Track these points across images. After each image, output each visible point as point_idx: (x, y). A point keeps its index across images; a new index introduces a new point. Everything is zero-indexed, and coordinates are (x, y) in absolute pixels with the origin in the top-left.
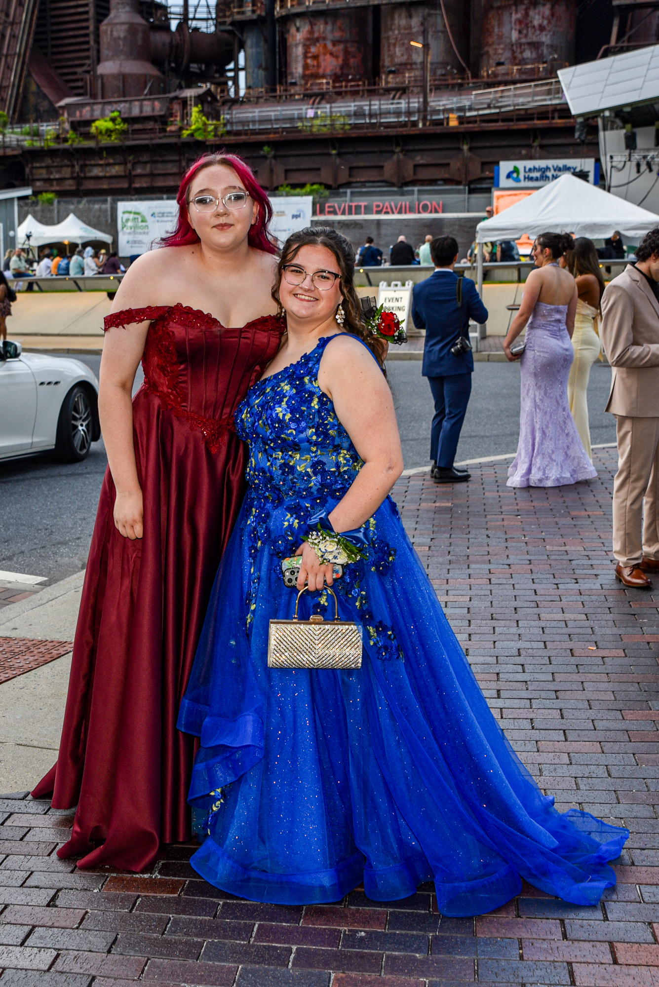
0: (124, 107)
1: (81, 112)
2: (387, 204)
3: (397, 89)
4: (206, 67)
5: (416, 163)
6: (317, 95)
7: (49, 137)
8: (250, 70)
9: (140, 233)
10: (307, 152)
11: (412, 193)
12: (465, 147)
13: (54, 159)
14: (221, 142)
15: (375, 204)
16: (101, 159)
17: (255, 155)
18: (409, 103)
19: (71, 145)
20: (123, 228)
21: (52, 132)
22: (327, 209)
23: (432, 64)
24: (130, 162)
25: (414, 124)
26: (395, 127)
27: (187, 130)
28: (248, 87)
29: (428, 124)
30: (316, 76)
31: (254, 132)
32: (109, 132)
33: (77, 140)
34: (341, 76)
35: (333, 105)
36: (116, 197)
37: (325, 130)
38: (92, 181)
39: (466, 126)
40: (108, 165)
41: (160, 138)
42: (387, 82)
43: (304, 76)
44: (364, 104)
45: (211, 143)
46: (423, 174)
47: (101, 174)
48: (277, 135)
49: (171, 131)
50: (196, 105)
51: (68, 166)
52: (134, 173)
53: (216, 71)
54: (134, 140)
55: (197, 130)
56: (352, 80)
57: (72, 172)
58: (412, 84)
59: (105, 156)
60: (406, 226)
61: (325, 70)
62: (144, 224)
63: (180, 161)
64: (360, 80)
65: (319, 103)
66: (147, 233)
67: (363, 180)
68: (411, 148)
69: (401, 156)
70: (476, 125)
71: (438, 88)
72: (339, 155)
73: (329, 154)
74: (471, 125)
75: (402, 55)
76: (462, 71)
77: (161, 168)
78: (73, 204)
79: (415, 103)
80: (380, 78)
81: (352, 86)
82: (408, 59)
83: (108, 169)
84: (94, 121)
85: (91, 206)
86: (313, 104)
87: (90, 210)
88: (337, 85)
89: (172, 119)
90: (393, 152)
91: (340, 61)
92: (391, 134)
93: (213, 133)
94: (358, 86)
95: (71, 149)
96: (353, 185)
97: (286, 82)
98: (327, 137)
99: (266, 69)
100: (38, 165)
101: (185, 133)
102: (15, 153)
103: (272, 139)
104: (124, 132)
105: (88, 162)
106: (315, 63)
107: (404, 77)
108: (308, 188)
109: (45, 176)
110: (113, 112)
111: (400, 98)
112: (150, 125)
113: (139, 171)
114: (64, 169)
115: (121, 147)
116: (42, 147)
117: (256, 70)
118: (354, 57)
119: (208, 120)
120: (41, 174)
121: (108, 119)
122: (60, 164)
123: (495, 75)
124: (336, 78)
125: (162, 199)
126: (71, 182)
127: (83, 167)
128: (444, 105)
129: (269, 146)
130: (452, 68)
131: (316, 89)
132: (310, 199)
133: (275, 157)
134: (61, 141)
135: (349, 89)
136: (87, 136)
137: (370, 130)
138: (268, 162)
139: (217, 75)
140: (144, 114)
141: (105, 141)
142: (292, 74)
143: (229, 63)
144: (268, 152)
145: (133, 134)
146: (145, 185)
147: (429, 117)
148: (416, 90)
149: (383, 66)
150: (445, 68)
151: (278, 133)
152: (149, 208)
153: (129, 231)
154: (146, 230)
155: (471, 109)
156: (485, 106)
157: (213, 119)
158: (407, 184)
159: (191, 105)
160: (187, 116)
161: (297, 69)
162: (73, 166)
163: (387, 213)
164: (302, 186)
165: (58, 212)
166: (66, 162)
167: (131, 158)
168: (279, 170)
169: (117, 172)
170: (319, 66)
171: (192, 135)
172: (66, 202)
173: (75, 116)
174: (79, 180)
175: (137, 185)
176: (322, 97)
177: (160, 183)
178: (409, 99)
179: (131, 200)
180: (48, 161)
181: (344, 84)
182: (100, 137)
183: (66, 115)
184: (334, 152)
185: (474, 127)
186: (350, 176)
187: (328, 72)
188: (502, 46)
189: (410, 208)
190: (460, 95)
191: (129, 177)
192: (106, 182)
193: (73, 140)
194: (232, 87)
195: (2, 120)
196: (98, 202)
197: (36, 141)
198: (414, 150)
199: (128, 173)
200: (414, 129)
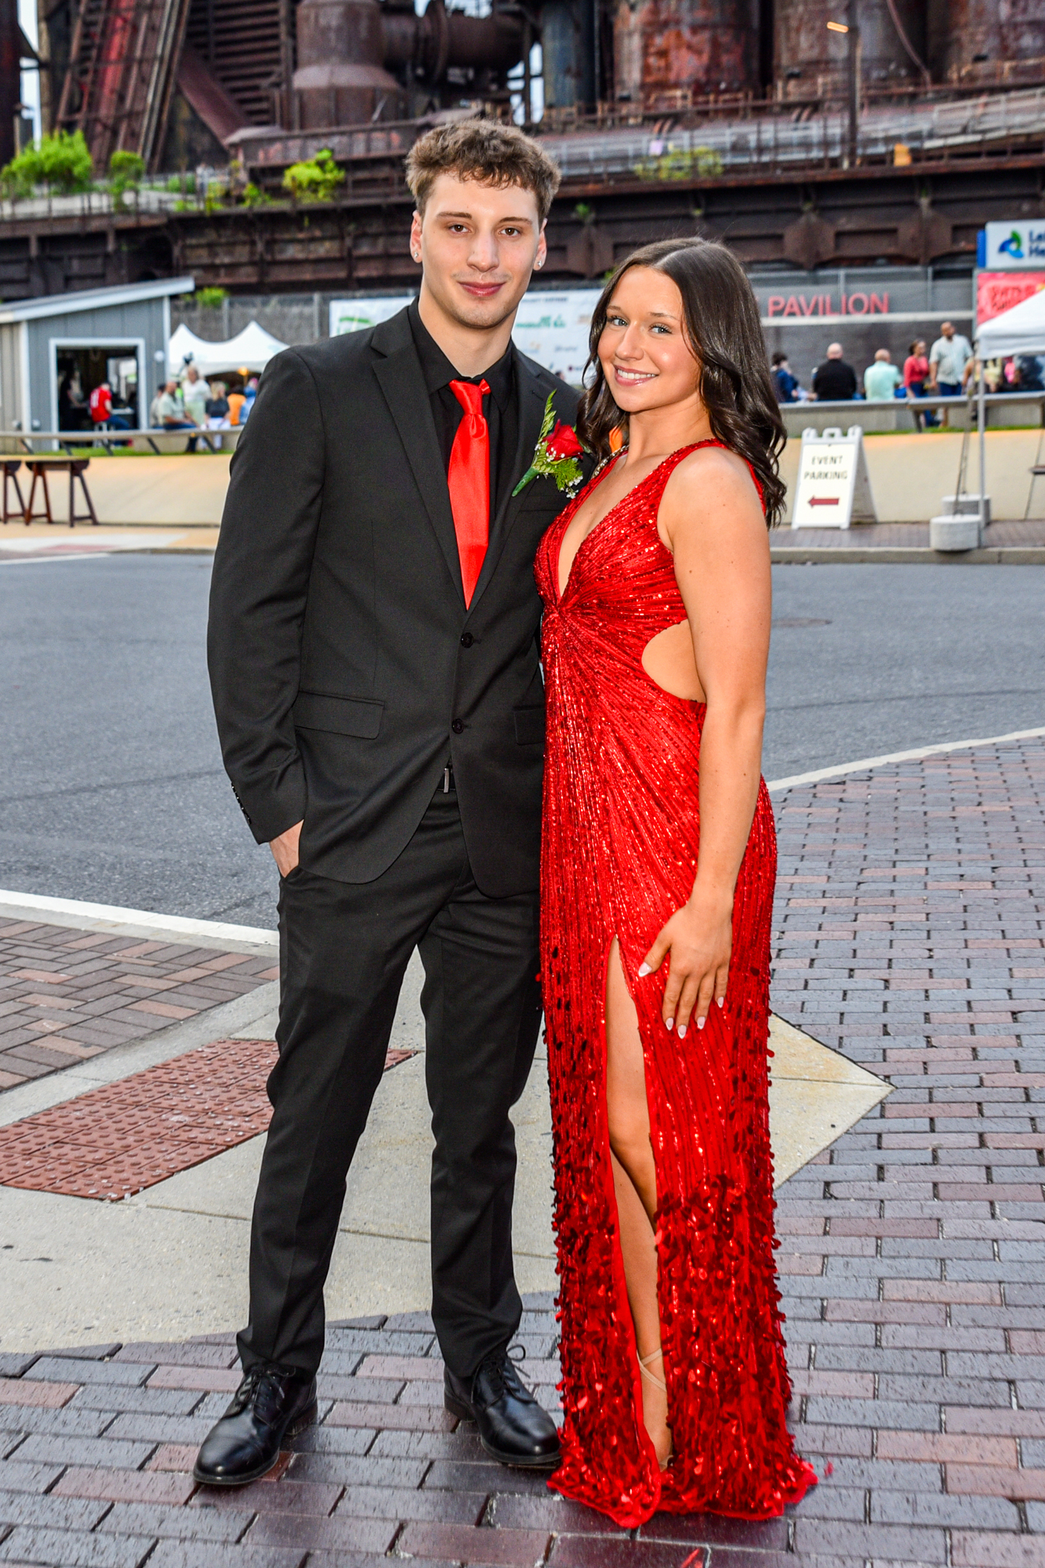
0: (340, 142)
1: (266, 153)
2: (792, 299)
3: (803, 105)
4: (477, 73)
5: (840, 228)
6: (666, 117)
8: (551, 78)
10: (650, 213)
11: (835, 280)
12: (924, 201)
13: (221, 233)
15: (771, 299)
16: (301, 229)
17: (562, 219)
18: (825, 127)
19: (251, 207)
23: (862, 61)
24: (349, 235)
25: (835, 163)
26: (802, 168)
28: (549, 106)
29: (858, 162)
30: (663, 85)
32: (314, 185)
33: (260, 200)
34: (708, 82)
35: (697, 133)
36: (327, 294)
37: (678, 175)
38: (286, 269)
39: (924, 164)
40: (313, 240)
41: (401, 194)
42: (786, 94)
43: (643, 86)
44: (750, 132)
46: (851, 249)
47: (301, 256)
48: (600, 186)
51: (244, 243)
52: (355, 253)
53: (493, 81)
54: (356, 197)
56: (726, 91)
57: (252, 253)
58: (829, 96)
59: (307, 225)
61: (678, 75)
64: (738, 90)
65: (671, 130)
68: (830, 203)
69: (813, 218)
70: (940, 163)
71: (873, 102)
72: (707, 217)
73: (689, 217)
74: (933, 164)
75: (812, 47)
76: (914, 73)
78: (254, 305)
79: (836, 127)
80: (774, 87)
81: (725, 101)
82: (820, 53)
83: (312, 247)
84: (288, 166)
85: (286, 309)
86: (660, 130)
87: (284, 317)
88: (701, 99)
90: (799, 212)
91: (705, 58)
92: (794, 180)
94: (736, 100)
95: (251, 216)
97: (612, 95)
98: (684, 187)
99: (578, 75)
102: (155, 222)
103: (590, 193)
104: (340, 185)
105: (277, 236)
106: (662, 63)
107: (815, 84)
109: (206, 260)
110: (320, 150)
111: (809, 119)
112: (382, 172)
113: (365, 249)
114: (238, 248)
115: (335, 210)
117: (561, 78)
118: (728, 51)
120: (200, 257)
121: (312, 162)
122: (231, 240)
123: (972, 77)
124: (699, 88)
125: (406, 296)
126: (249, 270)
127: (270, 244)
128: (885, 130)
129: (585, 204)
130: (898, 67)
131: (663, 108)
133: (596, 223)
134: (233, 201)
135: (720, 105)
136: (278, 192)
137: (757, 175)
138: (584, 231)
139: (494, 87)
140: (374, 154)
141: (308, 200)
142: (622, 83)
143: (513, 65)
144: (585, 215)
145: (354, 187)
146: (374, 273)
147: (860, 151)
148: (836, 106)
149: (778, 67)
150: (886, 68)
151: (600, 181)
152: (381, 312)
155: (931, 135)
156: (958, 129)
158: (824, 265)
161: (631, 74)
162: (253, 243)
163: (792, 314)
165: (230, 320)
166: (242, 236)
167: (351, 227)
168: (605, 244)
169: (328, 252)
170: (668, 67)
172: (244, 304)
173: (256, 160)
174: (262, 265)
175: (362, 273)
176: (676, 119)
177: (400, 270)
178: (825, 120)
179: (354, 298)
180: (211, 235)
181: (712, 97)
182: (298, 194)
183: (241, 158)
184: (697, 213)
185: (937, 167)
187: (685, 77)
188: (982, 29)
189: (832, 305)
190: (913, 112)
191: (348, 260)
192: (309, 268)
193: (254, 199)
194: (518, 107)
195: (133, 168)
196: (297, 302)
197: (191, 202)
198: (835, 208)
199: (345, 254)
200: (834, 171)
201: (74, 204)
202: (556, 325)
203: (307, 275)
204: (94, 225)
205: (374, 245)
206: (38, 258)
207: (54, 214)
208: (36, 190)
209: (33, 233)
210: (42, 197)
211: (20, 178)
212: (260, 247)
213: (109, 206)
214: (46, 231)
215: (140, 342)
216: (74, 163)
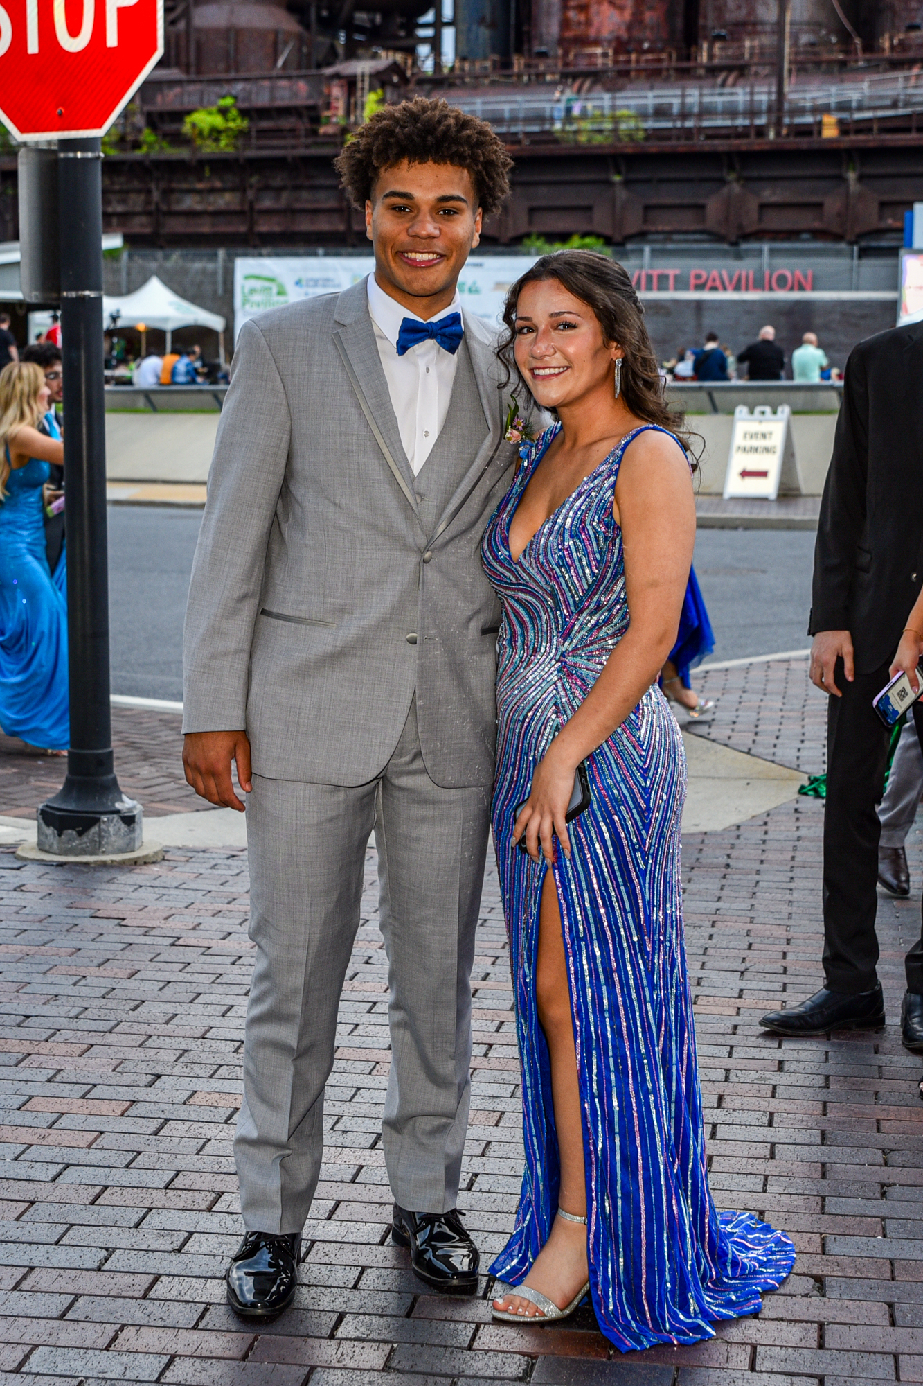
0: (244, 89)
1: (166, 97)
2: (715, 273)
3: (729, 69)
4: (384, 17)
5: (765, 200)
6: (585, 75)
7: (107, 139)
8: (463, 27)
10: (568, 177)
11: (759, 253)
12: (852, 176)
13: (115, 179)
15: (693, 272)
16: (200, 180)
18: (752, 93)
19: (147, 154)
20: (244, 305)
23: (792, 24)
24: (251, 187)
25: (761, 132)
26: (727, 137)
28: (461, 56)
29: (784, 131)
30: (584, 41)
32: (215, 133)
33: (157, 147)
34: (628, 42)
35: (618, 95)
36: (230, 250)
37: (599, 139)
38: (183, 220)
39: (853, 137)
40: (212, 190)
41: (307, 146)
42: (711, 56)
43: (561, 41)
44: (670, 96)
46: (775, 221)
47: (199, 207)
49: (325, 135)
50: (372, 89)
51: (139, 191)
52: (257, 207)
53: (402, 26)
54: (259, 147)
56: (647, 51)
57: (148, 202)
58: (756, 60)
59: (207, 175)
60: (748, 312)
61: (599, 32)
62: (282, 299)
64: (662, 51)
65: (589, 90)
67: (667, 228)
68: (755, 173)
69: (736, 188)
70: (870, 137)
71: (801, 68)
72: (627, 183)
73: (610, 183)
74: (861, 137)
75: (739, 7)
76: (845, 39)
77: (306, 199)
78: (155, 259)
79: (763, 96)
80: (699, 49)
81: (647, 61)
82: (749, 14)
83: (211, 198)
84: (189, 112)
85: (188, 265)
86: (579, 91)
87: (186, 272)
88: (622, 58)
89: (327, 113)
90: (723, 182)
91: (627, 15)
92: (720, 149)
94: (659, 60)
95: (147, 163)
96: (651, 237)
97: (530, 50)
98: (606, 151)
99: (492, 25)
104: (241, 134)
105: (175, 185)
106: (582, 18)
107: (741, 46)
110: (224, 97)
111: (734, 85)
112: (287, 123)
113: (267, 203)
114: (133, 196)
115: (237, 160)
117: (474, 27)
118: (652, 8)
121: (214, 109)
122: (125, 187)
123: (904, 46)
125: (315, 255)
126: (144, 219)
127: (167, 192)
128: (813, 99)
130: (828, 34)
131: (582, 65)
134: (129, 147)
135: (643, 65)
136: (178, 139)
137: (683, 142)
139: (402, 33)
140: (279, 103)
141: (209, 149)
142: (539, 36)
143: (424, 12)
145: (258, 138)
146: (277, 229)
147: (786, 120)
148: (766, 70)
149: (705, 27)
150: (816, 32)
152: (291, 270)
153: (254, 310)
155: (860, 108)
156: (888, 102)
158: (747, 237)
159: (363, 89)
160: (355, 107)
161: (551, 28)
162: (149, 192)
163: (714, 289)
165: (129, 274)
166: (136, 184)
167: (254, 180)
168: (519, 208)
169: (228, 204)
170: (588, 23)
172: (143, 257)
173: (155, 104)
174: (156, 214)
175: (263, 228)
176: (596, 77)
177: (305, 225)
178: (752, 86)
179: (260, 255)
181: (633, 57)
182: (199, 142)
183: (138, 101)
184: (617, 178)
185: (867, 141)
186: (645, 221)
187: (605, 34)
189: (755, 280)
190: (842, 81)
191: (248, 213)
192: (209, 220)
193: (151, 146)
194: (427, 57)
196: (200, 257)
198: (760, 179)
199: (246, 207)
200: (759, 141)
202: (470, 290)
203: (206, 228)
205: (277, 198)
212: (156, 195)
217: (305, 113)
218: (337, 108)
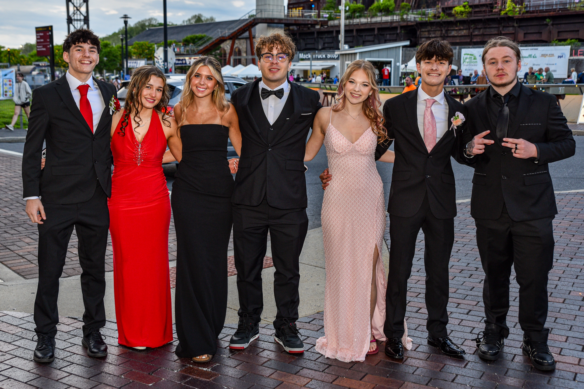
1: (448, 3)
7: (430, 16)
9: (473, 65)
10: (572, 21)
13: (432, 27)
14: (522, 17)
16: (457, 27)
17: (541, 23)
19: (441, 20)
20: (463, 62)
21: (432, 13)
22: (579, 53)
24: (472, 28)
27: (504, 11)
31: (542, 11)
32: (462, 13)
33: (445, 17)
36: (461, 47)
37: (583, 9)
38: (452, 38)
40: (460, 30)
41: (489, 15)
45: (517, 17)
47: (456, 35)
48: (555, 13)
49: (495, 12)
51: (439, 30)
52: (474, 34)
54: (474, 17)
55: (509, 11)
57: (441, 34)
59: (458, 25)
62: (475, 60)
63: (499, 27)
66: (477, 65)
77: (488, 31)
83: (460, 32)
84: (454, 7)
89: (496, 5)
93: (518, 12)
95: (441, 22)
100: (424, 30)
101: (503, 13)
102: (412, 24)
103: (551, 15)
104: (470, 13)
105: (449, 28)
108: (569, 41)
109: (427, 36)
110: (465, 2)
112: (484, 9)
113: (476, 33)
114: (437, 32)
115: (467, 20)
116: (427, 21)
119: (516, 5)
120: (425, 35)
121: (462, 6)
122: (435, 30)
127: (447, 31)
129: (549, 19)
132: (569, 47)
133: (553, 25)
134: (436, 17)
136: (450, 15)
138: (548, 27)
140: (481, 3)
141: (459, 17)
144: (549, 22)
145: (474, 14)
146: (479, 40)
151: (555, 11)
152: (478, 52)
153: (467, 64)
154: (476, 64)
157: (519, 5)
160: (505, 3)
162: (442, 30)
164: (565, 40)
166: (438, 28)
167: (472, 26)
168: (555, 31)
169: (464, 33)
171: (506, 13)
173: (445, 5)
174: (443, 37)
175: (475, 40)
179: (469, 48)
180: (429, 28)
182: (456, 16)
183: (440, 5)
191: (471, 36)
192: (458, 38)
193: (443, 17)
195: (407, 7)
197: (424, 18)
199: (470, 34)
201: (389, 18)
202: (533, 57)
203: (458, 41)
204: (394, 25)
205: (479, 31)
206: (377, 34)
207: (383, 21)
208: (379, 14)
209: (376, 27)
210: (379, 16)
211: (374, 11)
212: (444, 32)
213: (399, 19)
214: (380, 26)
215: (392, 60)
216: (389, 6)
217: (489, 6)
218: (499, 4)
